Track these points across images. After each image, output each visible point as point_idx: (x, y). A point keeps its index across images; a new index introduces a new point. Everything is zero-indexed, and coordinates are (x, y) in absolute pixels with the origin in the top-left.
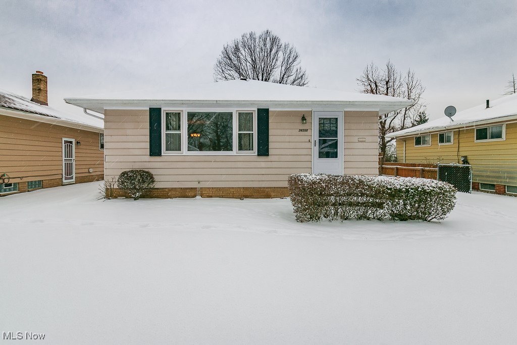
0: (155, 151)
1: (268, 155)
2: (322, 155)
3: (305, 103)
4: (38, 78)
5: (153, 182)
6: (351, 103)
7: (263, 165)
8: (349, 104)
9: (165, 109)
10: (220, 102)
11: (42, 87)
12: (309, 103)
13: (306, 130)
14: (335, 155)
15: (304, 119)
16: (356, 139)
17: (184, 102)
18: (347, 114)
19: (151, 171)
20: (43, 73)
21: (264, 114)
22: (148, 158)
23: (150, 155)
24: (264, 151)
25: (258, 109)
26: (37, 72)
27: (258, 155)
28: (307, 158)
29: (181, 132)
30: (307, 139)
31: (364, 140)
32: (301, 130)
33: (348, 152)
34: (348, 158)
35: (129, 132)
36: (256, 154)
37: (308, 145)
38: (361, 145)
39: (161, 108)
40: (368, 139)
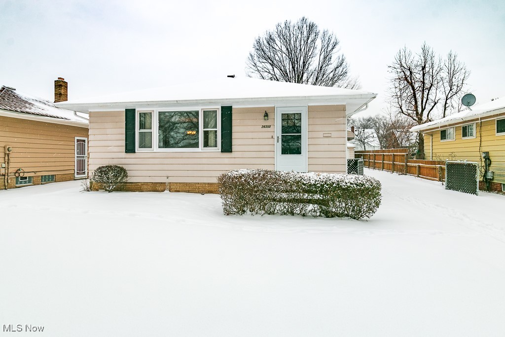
0: (130, 148)
1: (231, 152)
2: (285, 151)
3: (260, 100)
4: (59, 84)
5: (127, 177)
6: (307, 98)
7: (226, 161)
8: (305, 99)
9: (139, 110)
10: (181, 102)
11: (62, 91)
12: (263, 99)
13: (269, 127)
14: (298, 151)
15: (266, 115)
16: (321, 135)
17: (149, 103)
18: (311, 109)
19: (125, 167)
20: (64, 79)
21: (227, 111)
22: (124, 155)
23: (126, 152)
24: (227, 147)
25: (222, 107)
26: (59, 78)
27: (222, 152)
28: (270, 155)
29: (152, 131)
30: (270, 135)
31: (330, 135)
32: (264, 127)
33: (312, 148)
34: (313, 155)
35: (108, 131)
36: (220, 151)
37: (271, 141)
38: (327, 141)
39: (135, 109)
40: (334, 134)
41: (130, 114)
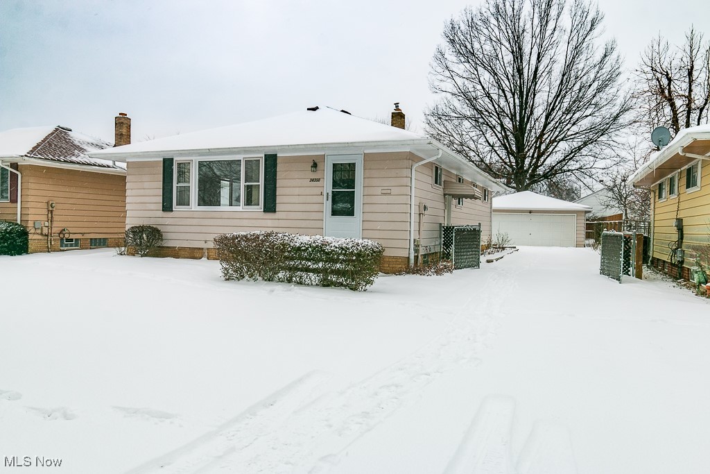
0: (167, 207)
1: (275, 211)
2: (335, 212)
4: (121, 121)
5: (162, 240)
7: (269, 223)
9: (177, 159)
10: (213, 151)
11: (124, 131)
13: (318, 180)
14: (351, 213)
15: (315, 165)
16: (379, 191)
18: (368, 158)
19: (159, 228)
20: (126, 115)
21: (271, 160)
22: (161, 213)
23: (163, 210)
24: (270, 207)
25: (265, 155)
26: (120, 114)
27: (264, 211)
28: (317, 216)
29: (190, 185)
30: (318, 191)
31: (389, 191)
32: (312, 180)
33: (368, 208)
34: (369, 217)
35: (146, 185)
36: (262, 210)
37: (319, 199)
38: (385, 199)
39: (173, 159)
40: (395, 191)
41: (168, 163)
